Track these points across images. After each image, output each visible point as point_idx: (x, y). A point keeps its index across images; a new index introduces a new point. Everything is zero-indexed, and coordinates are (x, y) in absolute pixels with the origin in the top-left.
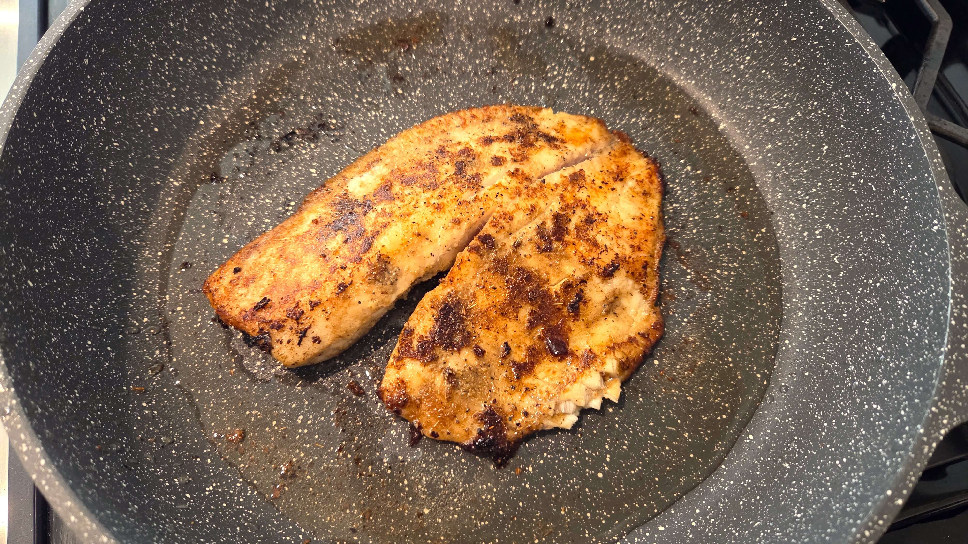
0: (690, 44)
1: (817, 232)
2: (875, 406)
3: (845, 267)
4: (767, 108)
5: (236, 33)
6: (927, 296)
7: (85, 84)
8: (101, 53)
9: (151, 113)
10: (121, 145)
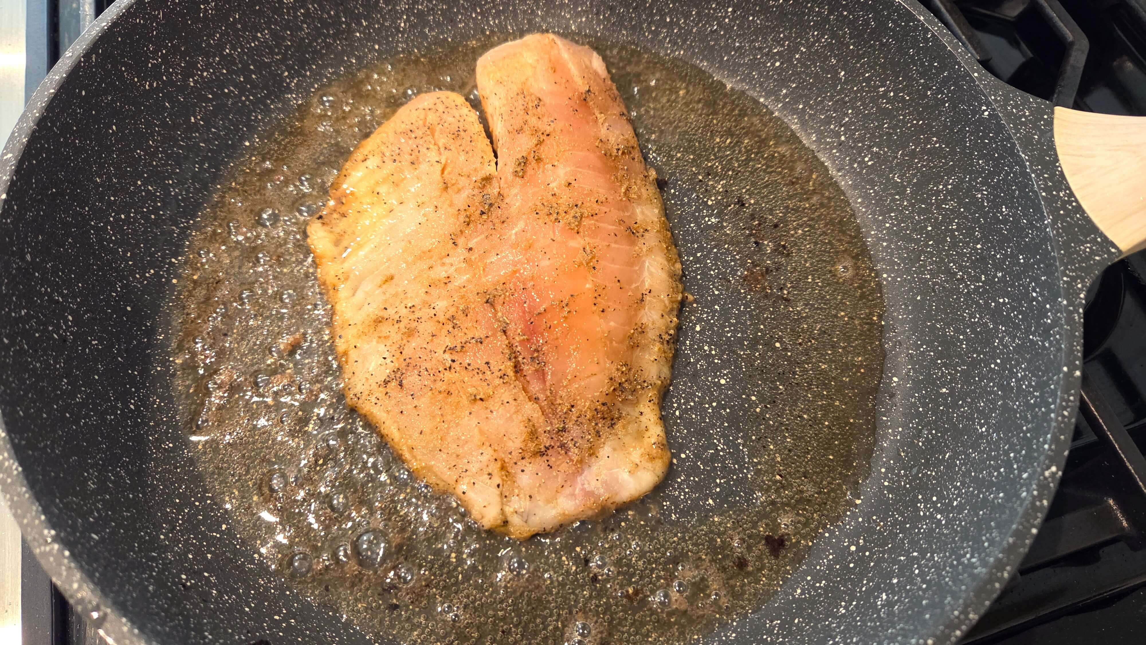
0: (666, 14)
1: (866, 159)
2: (1001, 300)
3: (909, 182)
4: (767, 54)
5: (171, 165)
6: (1005, 180)
7: (36, 284)
8: (39, 242)
9: (116, 291)
10: (100, 340)
